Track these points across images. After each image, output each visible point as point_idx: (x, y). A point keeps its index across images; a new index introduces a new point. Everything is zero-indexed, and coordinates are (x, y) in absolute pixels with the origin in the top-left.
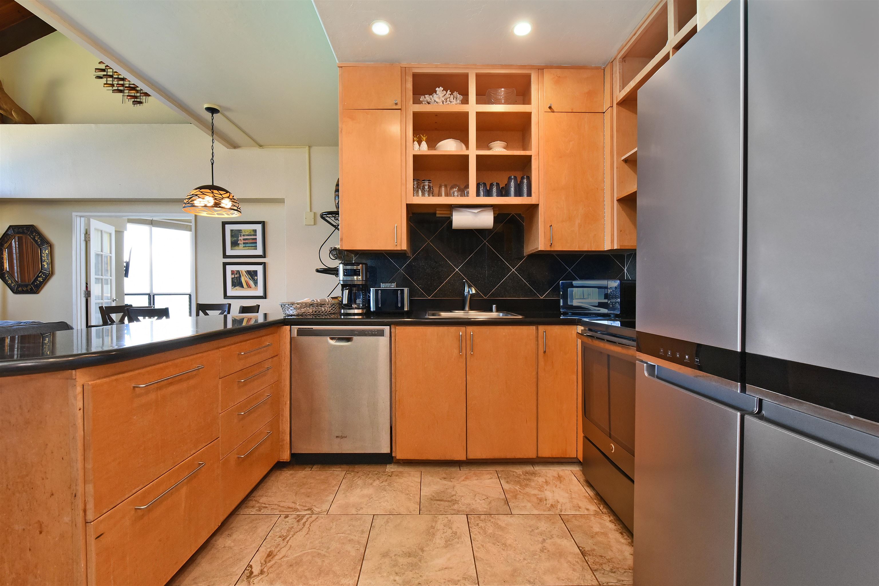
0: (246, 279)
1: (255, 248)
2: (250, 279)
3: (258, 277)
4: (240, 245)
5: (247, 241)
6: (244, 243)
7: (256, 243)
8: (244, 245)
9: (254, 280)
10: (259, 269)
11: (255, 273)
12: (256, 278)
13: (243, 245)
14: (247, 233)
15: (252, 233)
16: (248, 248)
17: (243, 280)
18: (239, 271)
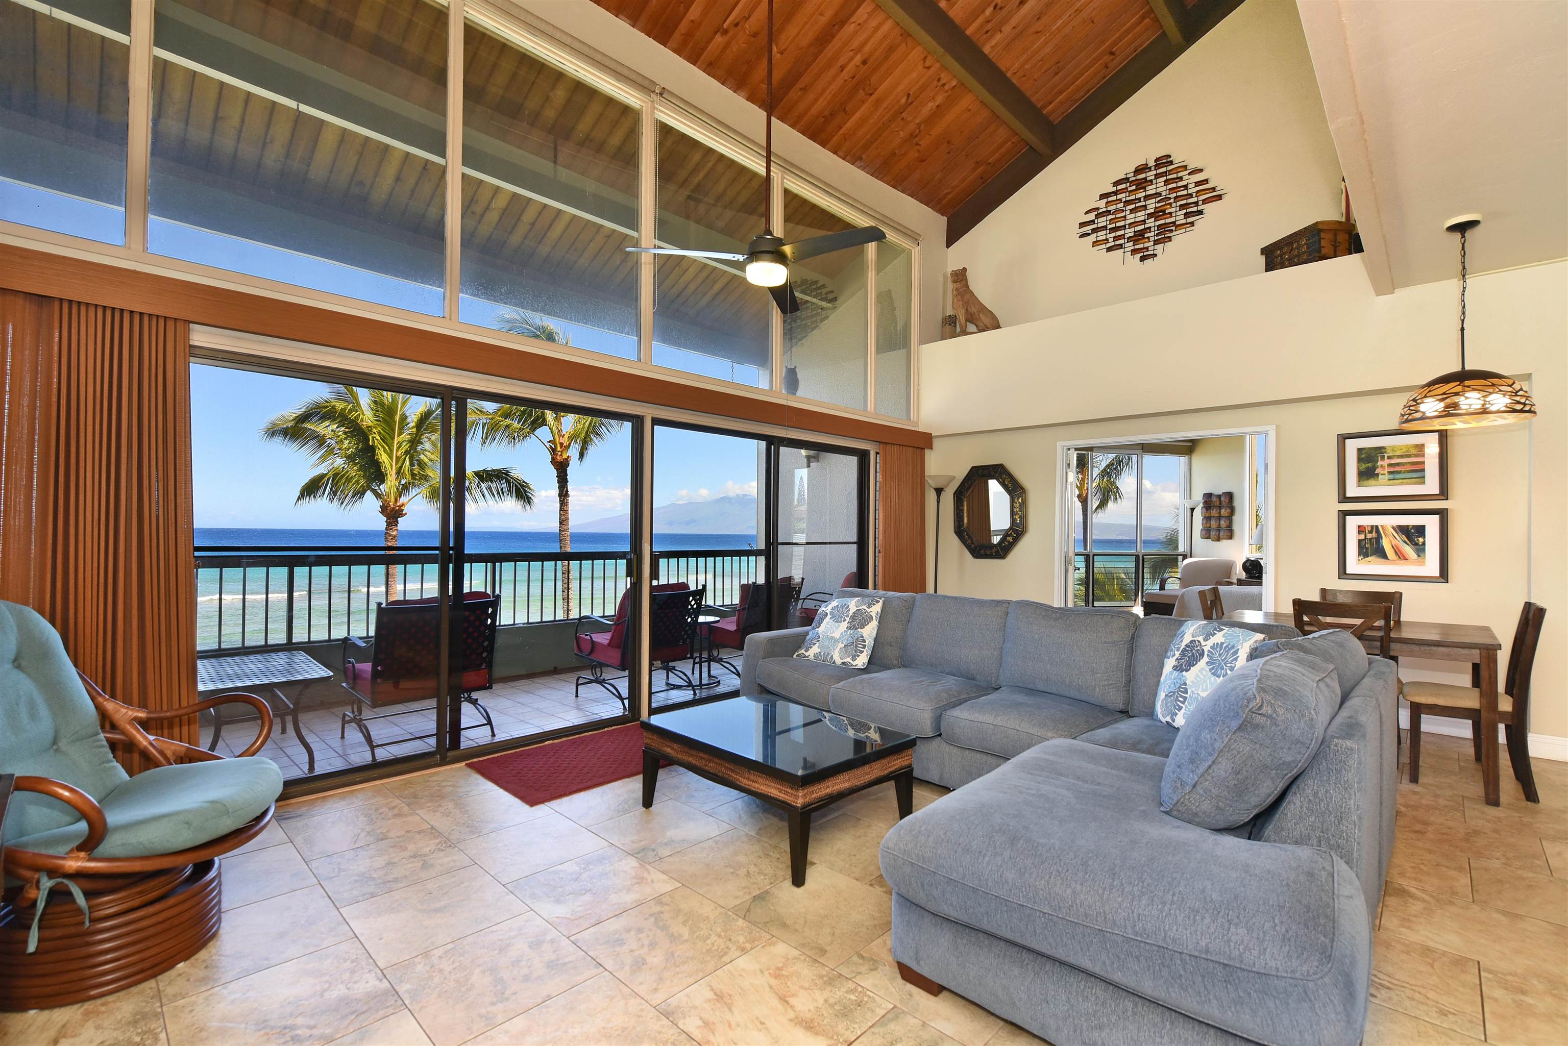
0: (1394, 542)
1: (1422, 480)
2: (1405, 542)
3: (1426, 539)
4: (1380, 477)
5: (1397, 469)
6: (1390, 473)
7: (1423, 470)
8: (1391, 476)
9: (1416, 544)
10: (1431, 524)
11: (1421, 530)
12: (1421, 540)
13: (1387, 477)
14: (1398, 453)
15: (1414, 451)
16: (1401, 481)
17: (1386, 543)
18: (1377, 527)
